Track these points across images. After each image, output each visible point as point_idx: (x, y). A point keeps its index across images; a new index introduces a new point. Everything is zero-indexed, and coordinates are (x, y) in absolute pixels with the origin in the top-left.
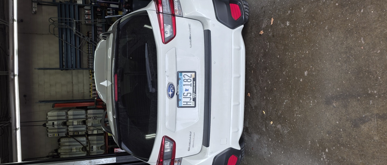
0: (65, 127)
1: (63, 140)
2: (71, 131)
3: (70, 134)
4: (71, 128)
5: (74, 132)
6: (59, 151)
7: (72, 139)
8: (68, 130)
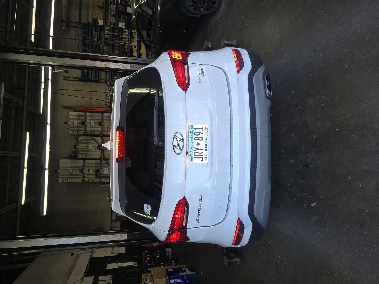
0: (83, 126)
1: (81, 138)
2: (88, 131)
3: (88, 132)
4: (89, 127)
5: (91, 131)
6: (77, 147)
7: (89, 138)
8: (85, 129)
